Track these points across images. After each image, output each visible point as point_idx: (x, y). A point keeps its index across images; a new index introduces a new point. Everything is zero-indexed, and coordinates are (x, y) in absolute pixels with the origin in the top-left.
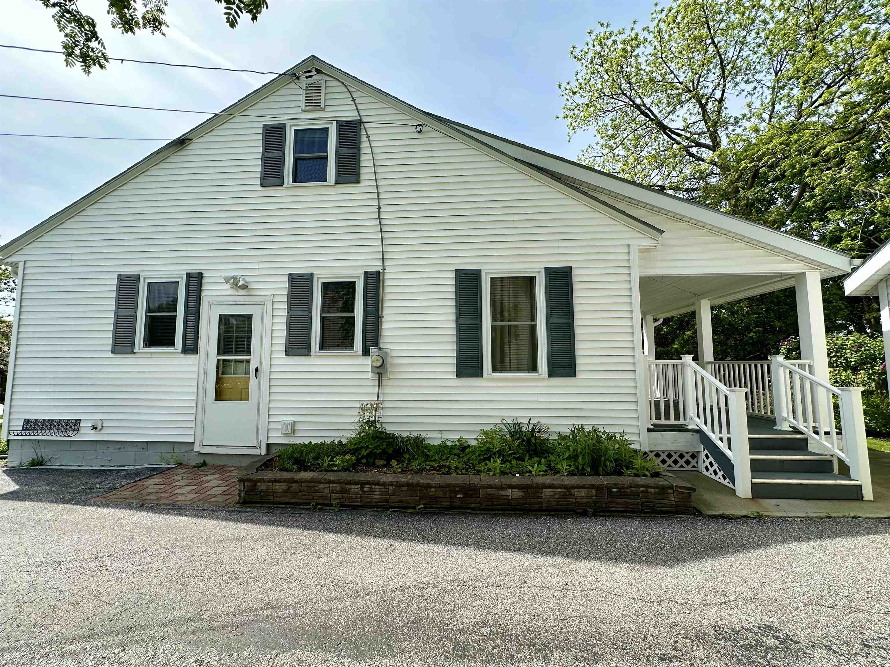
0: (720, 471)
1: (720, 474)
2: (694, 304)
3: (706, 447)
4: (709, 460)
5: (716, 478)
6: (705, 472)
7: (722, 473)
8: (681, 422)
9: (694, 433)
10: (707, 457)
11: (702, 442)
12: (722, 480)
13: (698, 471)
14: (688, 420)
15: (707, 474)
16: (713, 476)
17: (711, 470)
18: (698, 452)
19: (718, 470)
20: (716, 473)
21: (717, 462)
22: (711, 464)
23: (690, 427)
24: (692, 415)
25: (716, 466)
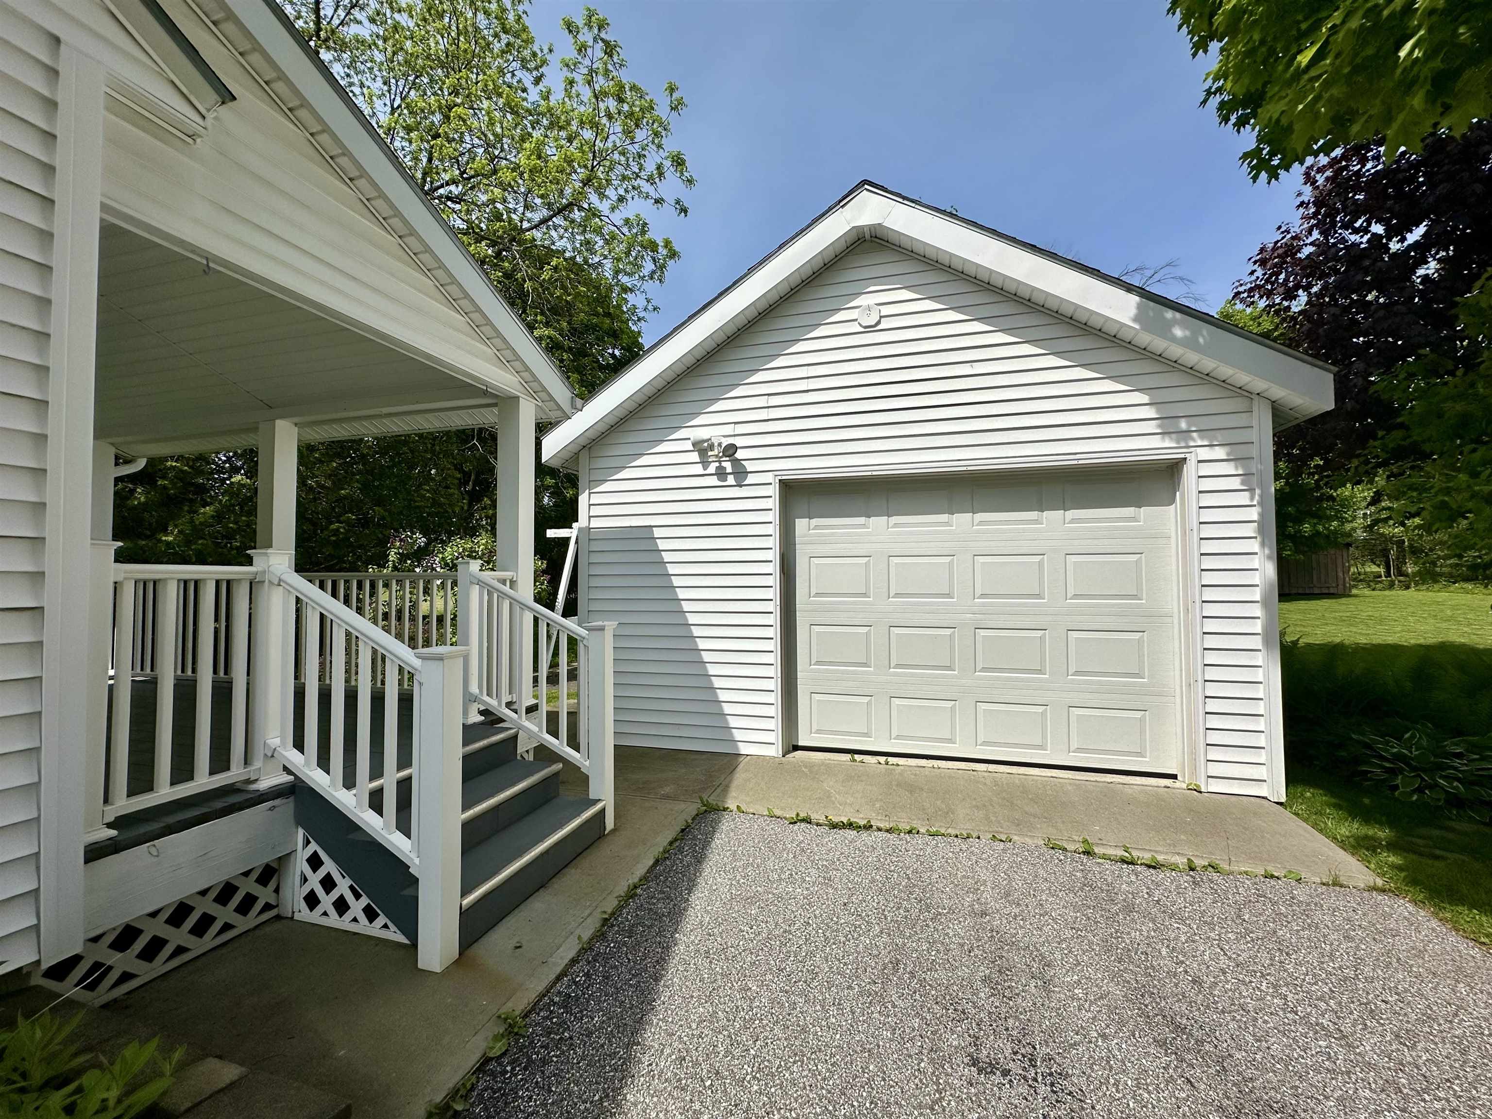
0: (357, 896)
1: (357, 907)
2: (255, 429)
3: (314, 833)
4: (322, 873)
5: (344, 923)
6: (304, 914)
7: (364, 901)
8: (235, 773)
9: (277, 802)
10: (315, 862)
11: (300, 821)
12: (364, 927)
13: (278, 917)
14: (258, 763)
15: (314, 917)
16: (334, 921)
17: (327, 901)
18: (284, 859)
19: (350, 897)
20: (341, 906)
21: (346, 868)
22: (328, 883)
23: (264, 785)
24: (274, 741)
25: (343, 886)
